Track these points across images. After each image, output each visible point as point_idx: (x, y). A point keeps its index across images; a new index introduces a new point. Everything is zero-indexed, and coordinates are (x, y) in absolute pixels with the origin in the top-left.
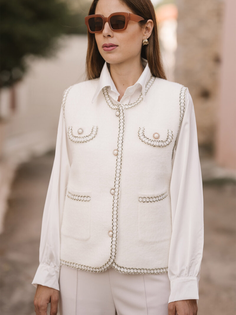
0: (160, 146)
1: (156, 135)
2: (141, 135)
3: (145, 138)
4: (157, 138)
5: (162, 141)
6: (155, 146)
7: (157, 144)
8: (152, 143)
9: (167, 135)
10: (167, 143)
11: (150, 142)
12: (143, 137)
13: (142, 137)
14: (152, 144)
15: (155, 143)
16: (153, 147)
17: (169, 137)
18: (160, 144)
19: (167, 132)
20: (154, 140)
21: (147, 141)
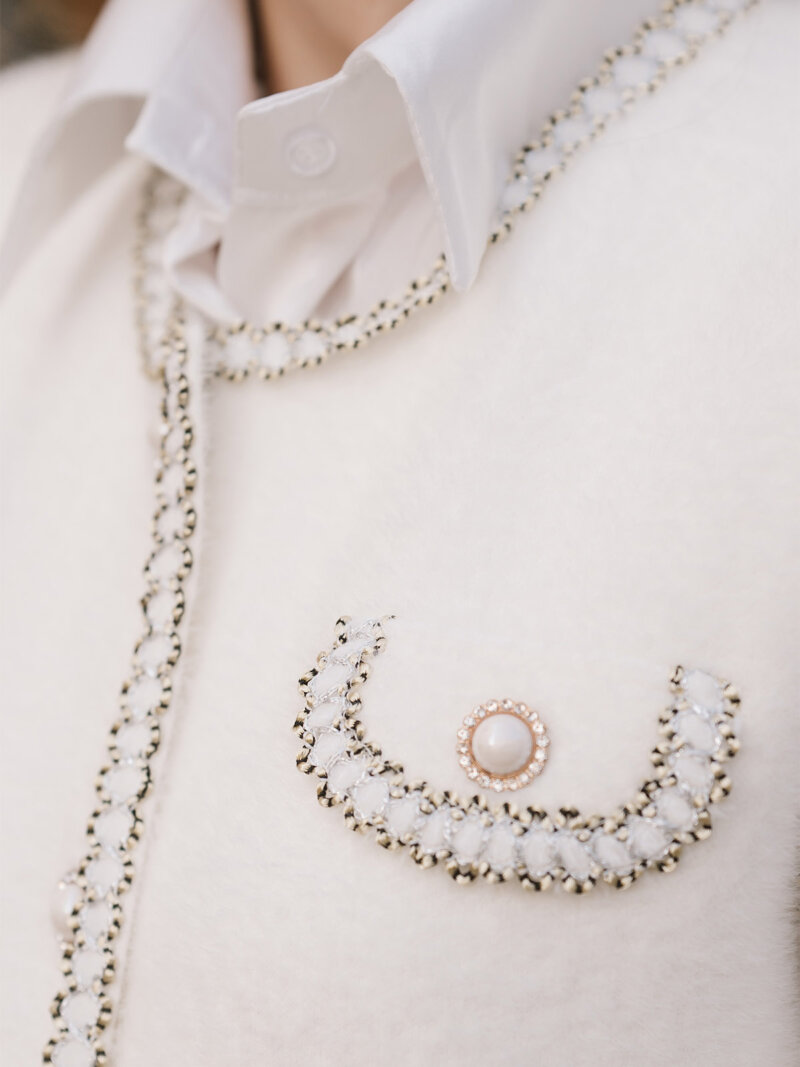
0: (536, 873)
1: (496, 737)
2: (325, 716)
3: (365, 762)
4: (504, 777)
5: (569, 814)
6: (472, 875)
7: (501, 848)
8: (435, 834)
9: (656, 736)
10: (648, 838)
11: (403, 817)
12: (344, 741)
13: (331, 747)
14: (425, 850)
15: (469, 840)
16: (440, 878)
17: (680, 764)
18: (540, 848)
19: (661, 703)
20: (462, 793)
21: (372, 797)
